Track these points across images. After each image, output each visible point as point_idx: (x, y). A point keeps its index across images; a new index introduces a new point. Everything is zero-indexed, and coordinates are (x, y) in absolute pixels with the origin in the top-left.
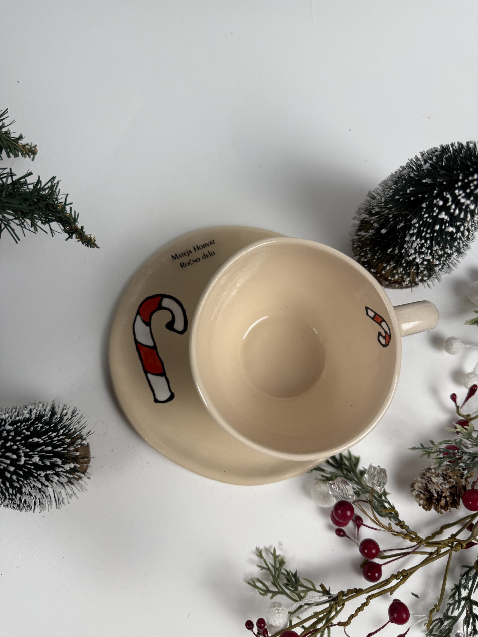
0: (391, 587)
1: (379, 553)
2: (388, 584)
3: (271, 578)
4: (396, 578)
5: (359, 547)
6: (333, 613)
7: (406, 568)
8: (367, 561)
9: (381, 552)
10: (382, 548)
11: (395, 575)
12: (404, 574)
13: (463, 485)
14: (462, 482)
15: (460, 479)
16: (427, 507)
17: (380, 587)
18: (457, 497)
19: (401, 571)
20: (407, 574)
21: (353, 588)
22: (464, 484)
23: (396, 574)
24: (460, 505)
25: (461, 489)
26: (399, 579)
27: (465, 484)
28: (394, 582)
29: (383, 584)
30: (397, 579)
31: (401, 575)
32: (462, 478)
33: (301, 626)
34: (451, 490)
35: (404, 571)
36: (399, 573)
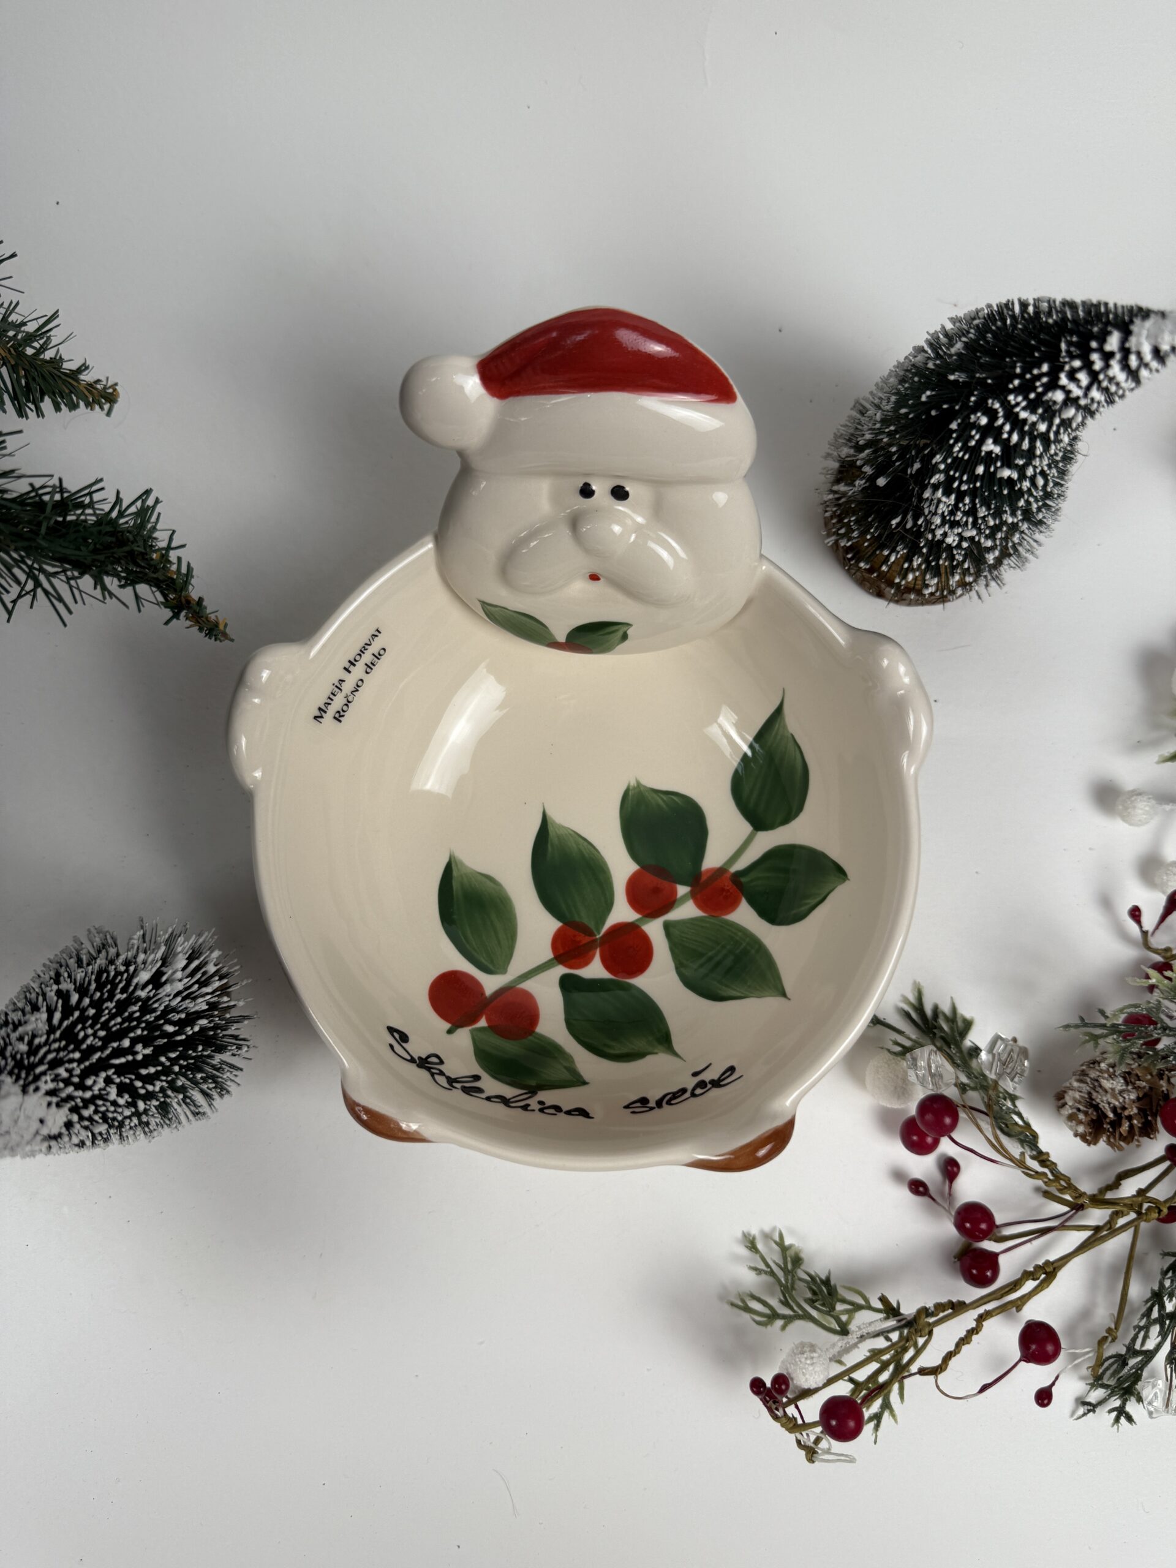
0: (1023, 1297)
1: (995, 1230)
2: (1016, 1291)
3: (778, 1289)
4: (1031, 1277)
5: (953, 1221)
6: (911, 1353)
7: (1052, 1257)
8: (970, 1245)
9: (998, 1227)
10: (999, 1219)
11: (1030, 1272)
12: (1048, 1270)
13: (1163, 1091)
14: (1162, 1086)
15: (1158, 1080)
16: (1090, 1137)
17: (1002, 1296)
18: (1152, 1116)
19: (1040, 1262)
20: (1054, 1269)
21: (946, 1301)
22: (1164, 1089)
23: (1032, 1269)
24: (1158, 1132)
25: (1160, 1100)
26: (1038, 1279)
27: (1167, 1090)
28: (1030, 1285)
29: (1007, 1289)
30: (1034, 1279)
31: (1041, 1272)
32: (1162, 1079)
33: (846, 1378)
34: (1140, 1102)
35: (1047, 1263)
36: (1037, 1267)
